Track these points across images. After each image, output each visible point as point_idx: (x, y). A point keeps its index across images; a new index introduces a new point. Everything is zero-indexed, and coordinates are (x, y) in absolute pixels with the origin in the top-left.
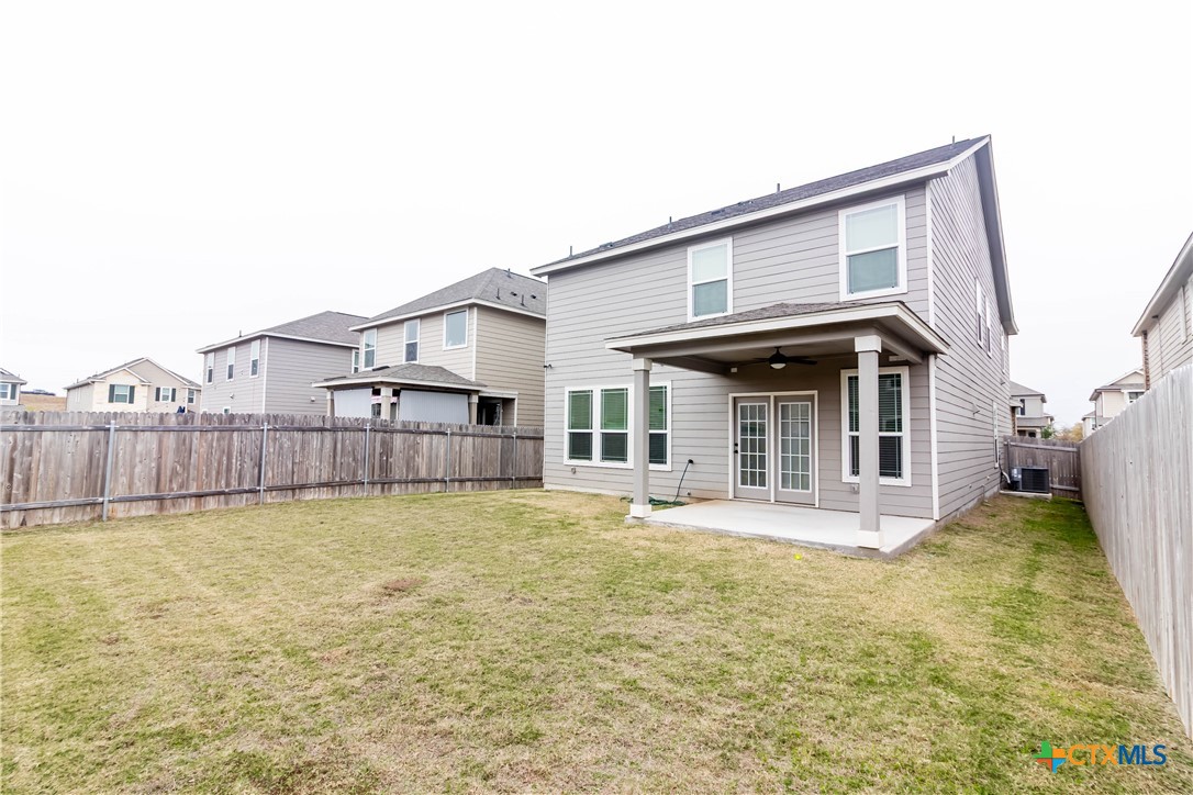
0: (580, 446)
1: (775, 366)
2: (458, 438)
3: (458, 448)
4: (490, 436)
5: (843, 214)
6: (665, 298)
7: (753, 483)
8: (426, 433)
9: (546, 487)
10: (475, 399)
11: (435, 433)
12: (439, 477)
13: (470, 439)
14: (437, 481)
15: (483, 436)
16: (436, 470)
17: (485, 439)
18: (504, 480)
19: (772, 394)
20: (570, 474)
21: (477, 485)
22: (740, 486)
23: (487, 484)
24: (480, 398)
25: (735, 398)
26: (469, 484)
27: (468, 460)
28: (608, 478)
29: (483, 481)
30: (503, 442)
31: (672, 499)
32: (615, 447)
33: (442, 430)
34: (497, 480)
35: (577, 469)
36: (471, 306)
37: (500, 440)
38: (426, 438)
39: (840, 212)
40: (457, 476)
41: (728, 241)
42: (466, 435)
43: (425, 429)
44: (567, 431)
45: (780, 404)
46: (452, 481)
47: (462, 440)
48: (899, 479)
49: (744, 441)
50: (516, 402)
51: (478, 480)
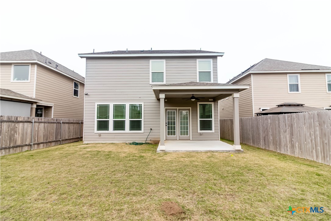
0: (103, 125)
1: (192, 100)
2: (37, 124)
3: (37, 129)
4: (51, 123)
5: (198, 60)
6: (141, 75)
7: (171, 134)
8: (21, 122)
9: (85, 142)
10: (35, 106)
11: (26, 122)
12: (27, 143)
13: (43, 124)
14: (26, 145)
15: (49, 123)
16: (26, 140)
17: (49, 124)
18: (57, 141)
19: (178, 108)
20: (98, 137)
21: (45, 145)
22: (167, 136)
23: (49, 144)
24: (37, 106)
25: (166, 109)
26: (42, 145)
27: (41, 134)
28: (116, 137)
29: (48, 143)
30: (56, 125)
31: (144, 142)
32: (119, 126)
33: (29, 120)
34: (54, 141)
35: (102, 134)
36: (33, 64)
37: (55, 124)
38: (21, 124)
39: (197, 59)
40: (36, 142)
41: (164, 61)
42: (41, 122)
43: (20, 120)
44: (96, 120)
45: (180, 111)
46: (34, 144)
47: (39, 125)
48: (211, 131)
49: (169, 122)
50: (53, 108)
51: (46, 143)
